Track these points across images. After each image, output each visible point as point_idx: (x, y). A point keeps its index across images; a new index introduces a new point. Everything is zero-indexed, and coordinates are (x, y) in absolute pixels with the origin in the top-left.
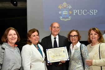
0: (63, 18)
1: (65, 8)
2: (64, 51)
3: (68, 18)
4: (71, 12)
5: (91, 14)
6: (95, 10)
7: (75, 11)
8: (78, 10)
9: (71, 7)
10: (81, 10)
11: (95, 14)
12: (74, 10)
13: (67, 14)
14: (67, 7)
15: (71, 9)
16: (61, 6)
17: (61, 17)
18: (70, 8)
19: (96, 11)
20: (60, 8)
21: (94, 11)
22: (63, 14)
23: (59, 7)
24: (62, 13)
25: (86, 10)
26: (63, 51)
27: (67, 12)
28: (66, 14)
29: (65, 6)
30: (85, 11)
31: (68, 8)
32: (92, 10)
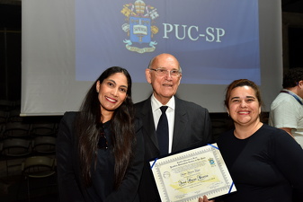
0: (134, 44)
1: (140, 15)
3: (147, 45)
4: (155, 30)
5: (210, 38)
6: (218, 29)
7: (168, 28)
8: (177, 26)
9: (157, 15)
10: (185, 26)
11: (218, 41)
12: (165, 25)
13: (145, 33)
14: (145, 12)
15: (156, 19)
16: (130, 8)
17: (128, 41)
18: (153, 18)
19: (221, 32)
20: (127, 15)
21: (215, 31)
22: (135, 32)
23: (123, 12)
24: (131, 30)
25: (197, 28)
27: (145, 27)
28: (142, 34)
29: (140, 8)
30: (193, 30)
31: (149, 17)
32: (213, 29)
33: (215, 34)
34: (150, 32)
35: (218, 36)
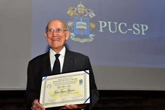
0: (76, 36)
1: (81, 15)
2: (81, 81)
3: (87, 37)
4: (93, 26)
5: (136, 31)
6: (142, 25)
7: (103, 24)
8: (109, 23)
9: (94, 15)
10: (116, 23)
11: (143, 34)
12: (101, 22)
13: (85, 28)
14: (85, 13)
15: (94, 18)
16: (74, 10)
17: (72, 34)
18: (91, 17)
19: (145, 28)
20: (71, 15)
21: (140, 26)
22: (78, 27)
23: (68, 12)
24: (74, 26)
25: (126, 24)
26: (78, 80)
27: (85, 24)
28: (83, 29)
29: (81, 10)
30: (122, 26)
31: (88, 16)
32: (138, 25)
33: (140, 28)
34: (89, 27)
35: (143, 30)
